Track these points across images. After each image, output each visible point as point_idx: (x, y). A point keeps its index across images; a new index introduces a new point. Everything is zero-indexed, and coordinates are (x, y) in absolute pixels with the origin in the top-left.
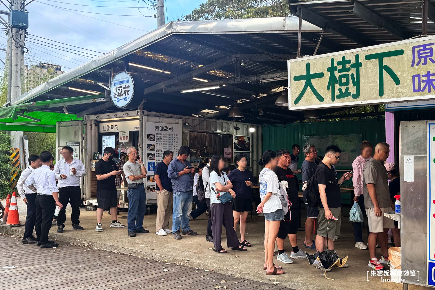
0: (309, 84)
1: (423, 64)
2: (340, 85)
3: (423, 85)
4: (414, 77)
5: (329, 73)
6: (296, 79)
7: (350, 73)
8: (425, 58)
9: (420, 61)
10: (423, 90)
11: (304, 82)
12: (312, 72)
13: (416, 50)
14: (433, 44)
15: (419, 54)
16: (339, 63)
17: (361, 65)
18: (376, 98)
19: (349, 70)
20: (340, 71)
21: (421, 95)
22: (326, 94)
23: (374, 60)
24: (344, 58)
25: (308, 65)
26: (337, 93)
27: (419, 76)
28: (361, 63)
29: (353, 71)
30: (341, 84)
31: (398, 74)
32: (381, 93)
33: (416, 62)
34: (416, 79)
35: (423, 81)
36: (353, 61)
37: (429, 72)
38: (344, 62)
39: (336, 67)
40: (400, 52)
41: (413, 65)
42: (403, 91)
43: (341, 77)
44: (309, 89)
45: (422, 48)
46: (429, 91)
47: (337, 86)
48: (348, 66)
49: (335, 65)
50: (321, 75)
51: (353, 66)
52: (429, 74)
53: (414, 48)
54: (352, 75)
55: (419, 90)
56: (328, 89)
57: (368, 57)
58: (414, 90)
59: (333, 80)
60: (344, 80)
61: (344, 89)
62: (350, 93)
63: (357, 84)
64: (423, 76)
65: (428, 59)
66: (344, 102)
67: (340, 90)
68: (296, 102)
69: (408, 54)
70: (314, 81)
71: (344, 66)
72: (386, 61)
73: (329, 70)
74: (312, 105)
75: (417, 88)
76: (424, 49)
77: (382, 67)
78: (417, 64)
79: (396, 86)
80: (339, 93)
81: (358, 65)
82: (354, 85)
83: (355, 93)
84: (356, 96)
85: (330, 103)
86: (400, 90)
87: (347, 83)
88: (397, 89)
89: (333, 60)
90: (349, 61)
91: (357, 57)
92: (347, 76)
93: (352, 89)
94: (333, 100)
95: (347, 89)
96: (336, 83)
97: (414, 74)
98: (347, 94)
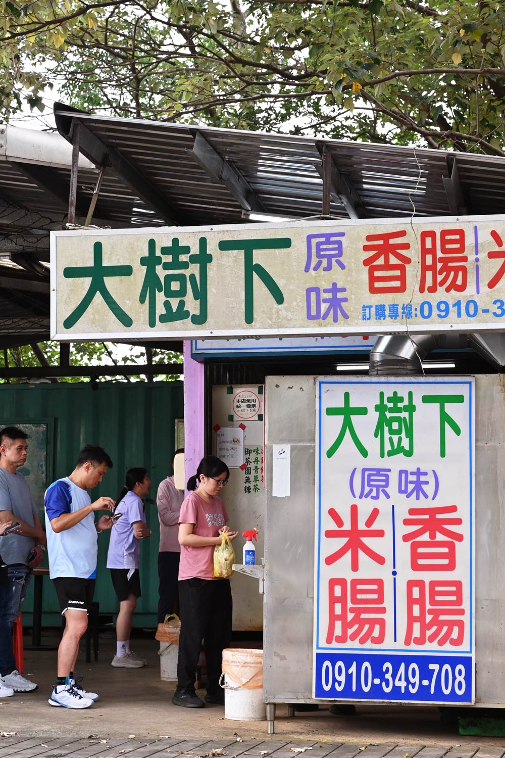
0: (98, 286)
1: (325, 269)
2: (166, 296)
3: (324, 307)
4: (309, 291)
5: (145, 268)
6: (70, 273)
7: (187, 273)
8: (329, 257)
9: (320, 263)
10: (325, 317)
11: (87, 282)
12: (105, 263)
13: (314, 241)
14: (342, 234)
15: (319, 250)
16: (165, 251)
17: (209, 258)
18: (239, 326)
19: (185, 266)
20: (166, 266)
21: (320, 325)
22: (138, 312)
23: (235, 252)
24: (176, 241)
25: (98, 247)
26: (160, 310)
27: (317, 290)
28: (210, 256)
29: (195, 269)
30: (169, 293)
31: (280, 283)
32: (249, 318)
33: (313, 264)
34: (313, 295)
35: (325, 301)
36: (195, 250)
37: (334, 284)
38: (176, 249)
39: (160, 258)
40: (285, 243)
41: (307, 269)
42: (290, 315)
43: (169, 279)
44: (98, 297)
45: (323, 239)
46: (335, 320)
47: (160, 297)
48: (184, 258)
49: (158, 253)
50: (126, 271)
51: (193, 259)
52: (335, 289)
53: (310, 238)
54: (192, 277)
55: (317, 317)
56: (142, 300)
57: (225, 246)
58: (310, 317)
59: (151, 284)
60: (175, 286)
61: (174, 303)
62: (188, 312)
63: (201, 295)
64: (326, 291)
65: (334, 260)
66: (175, 329)
67: (167, 305)
68: (69, 323)
69: (299, 247)
70: (110, 282)
71: (176, 258)
72: (260, 257)
73: (143, 261)
74: (105, 331)
75: (314, 313)
76: (328, 242)
77: (251, 268)
78: (315, 269)
79: (276, 305)
80: (164, 312)
81: (204, 259)
82: (196, 298)
83: (198, 313)
84: (200, 319)
85: (145, 330)
86: (283, 313)
87: (182, 293)
88: (278, 311)
89: (152, 243)
90: (186, 250)
91: (203, 242)
92: (181, 278)
93: (192, 306)
94: (152, 324)
95: (182, 304)
96: (160, 291)
97: (309, 285)
98: (182, 314)
